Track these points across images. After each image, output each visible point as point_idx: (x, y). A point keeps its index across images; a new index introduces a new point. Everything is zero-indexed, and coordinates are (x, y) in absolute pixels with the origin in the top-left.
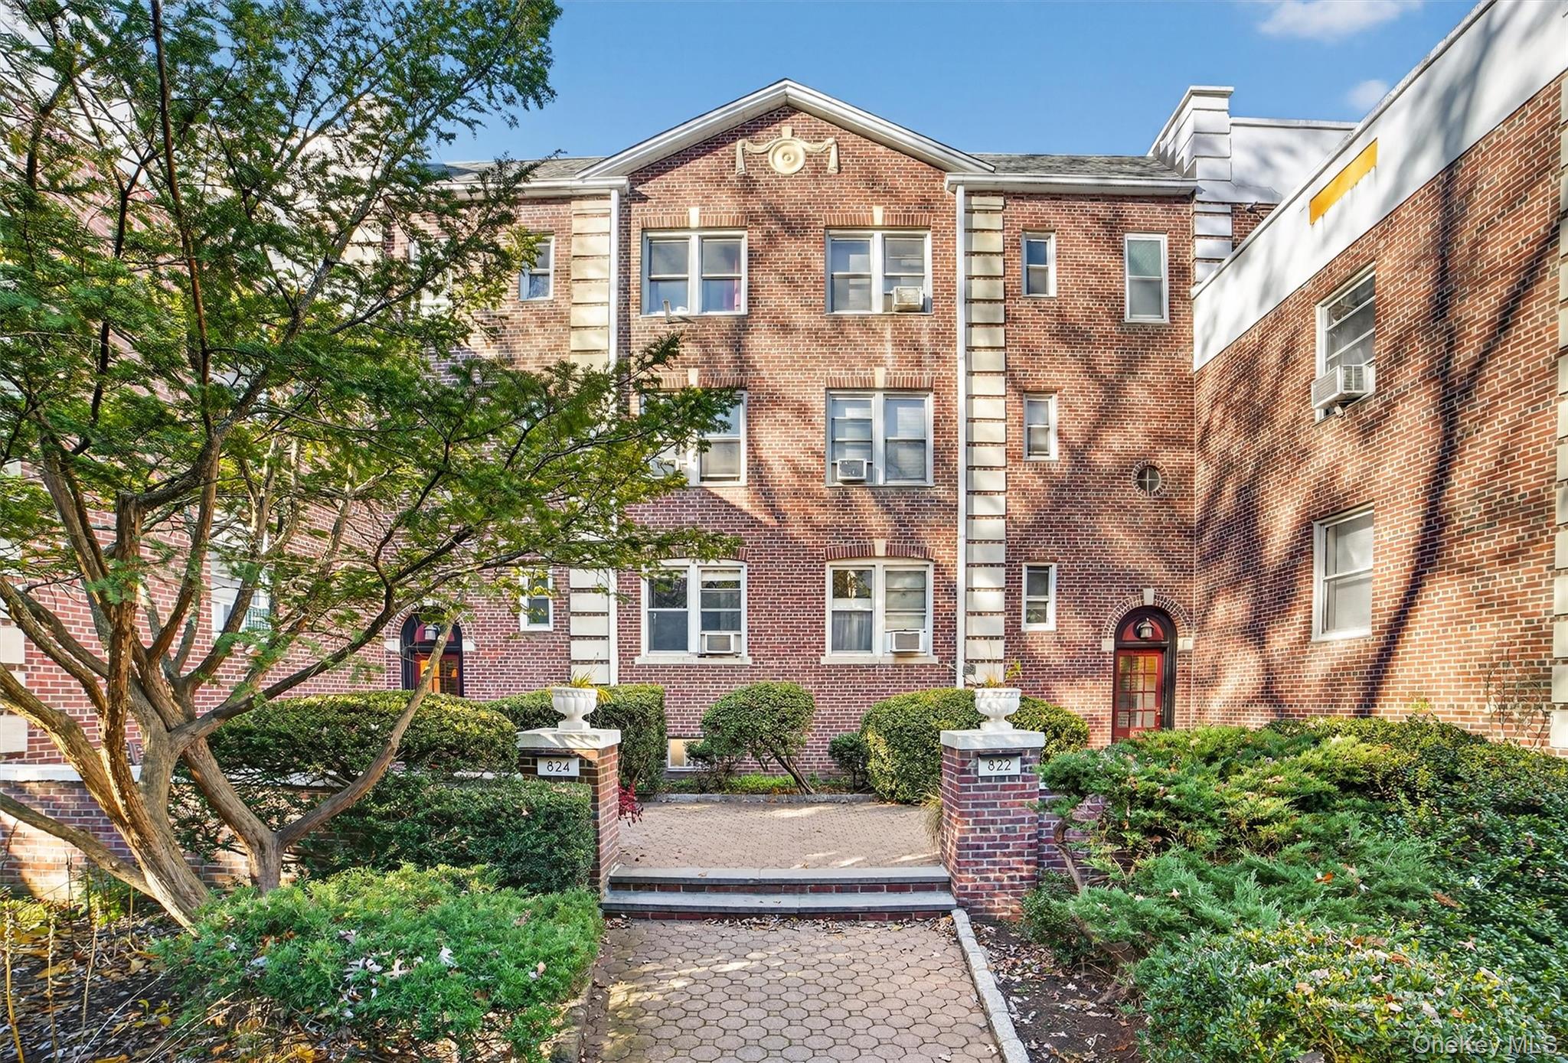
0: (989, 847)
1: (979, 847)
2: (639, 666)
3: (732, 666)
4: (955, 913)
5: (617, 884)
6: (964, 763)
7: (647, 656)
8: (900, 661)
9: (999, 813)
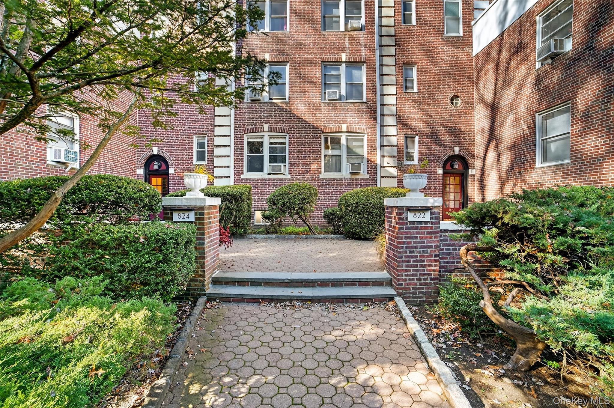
0: (414, 261)
1: (409, 262)
2: (243, 179)
3: (282, 179)
4: (397, 299)
5: (216, 282)
6: (400, 214)
7: (246, 175)
8: (353, 177)
9: (419, 242)
